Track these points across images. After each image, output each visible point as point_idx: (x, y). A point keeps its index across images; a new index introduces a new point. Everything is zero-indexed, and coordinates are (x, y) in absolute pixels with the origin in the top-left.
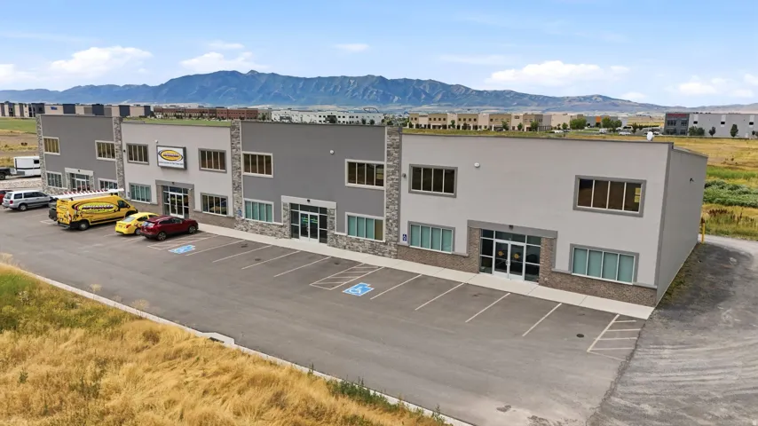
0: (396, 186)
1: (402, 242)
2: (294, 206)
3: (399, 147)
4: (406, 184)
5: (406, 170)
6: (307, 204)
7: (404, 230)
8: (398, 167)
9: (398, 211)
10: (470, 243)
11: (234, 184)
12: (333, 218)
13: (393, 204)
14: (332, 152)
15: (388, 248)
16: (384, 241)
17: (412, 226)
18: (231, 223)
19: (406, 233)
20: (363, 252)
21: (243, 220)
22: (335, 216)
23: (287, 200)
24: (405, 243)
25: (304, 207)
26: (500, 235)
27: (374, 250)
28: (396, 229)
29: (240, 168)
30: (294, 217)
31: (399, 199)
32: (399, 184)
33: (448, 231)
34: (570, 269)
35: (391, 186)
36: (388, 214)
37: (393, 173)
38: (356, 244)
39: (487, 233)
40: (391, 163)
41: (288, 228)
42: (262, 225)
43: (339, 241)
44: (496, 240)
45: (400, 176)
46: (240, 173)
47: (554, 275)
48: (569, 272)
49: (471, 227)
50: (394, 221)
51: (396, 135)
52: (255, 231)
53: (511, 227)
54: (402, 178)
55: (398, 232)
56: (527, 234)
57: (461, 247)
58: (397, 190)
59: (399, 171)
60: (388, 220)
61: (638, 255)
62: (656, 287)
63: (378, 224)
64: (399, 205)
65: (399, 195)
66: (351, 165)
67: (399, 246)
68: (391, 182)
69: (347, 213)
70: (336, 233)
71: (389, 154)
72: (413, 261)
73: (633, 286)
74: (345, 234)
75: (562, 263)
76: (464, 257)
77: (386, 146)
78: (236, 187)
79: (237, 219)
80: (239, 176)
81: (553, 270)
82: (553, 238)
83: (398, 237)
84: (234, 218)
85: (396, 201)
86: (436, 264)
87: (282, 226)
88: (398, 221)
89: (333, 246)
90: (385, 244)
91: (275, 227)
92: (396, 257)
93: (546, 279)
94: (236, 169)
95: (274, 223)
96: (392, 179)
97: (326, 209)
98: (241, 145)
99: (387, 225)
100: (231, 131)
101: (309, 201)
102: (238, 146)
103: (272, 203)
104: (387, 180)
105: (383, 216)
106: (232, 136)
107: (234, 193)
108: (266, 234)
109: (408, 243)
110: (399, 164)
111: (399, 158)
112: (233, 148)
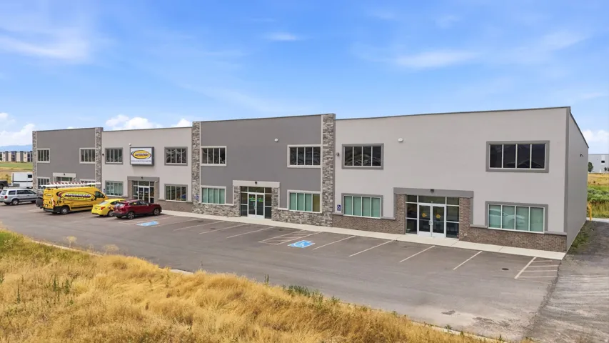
0: (332, 164)
1: (337, 212)
2: (243, 188)
3: (333, 131)
4: (339, 161)
5: (339, 149)
6: (254, 185)
7: (338, 201)
8: (332, 148)
9: (333, 185)
10: (397, 208)
11: (193, 174)
12: (277, 196)
13: (330, 180)
14: (276, 140)
15: (325, 218)
16: (321, 212)
17: (345, 197)
18: (190, 207)
19: (341, 205)
20: (303, 223)
21: (200, 204)
22: (279, 194)
23: (237, 183)
24: (340, 212)
25: (252, 189)
26: (422, 199)
27: (312, 220)
28: (331, 201)
29: (199, 160)
30: (243, 198)
31: (333, 175)
32: (333, 162)
33: (377, 199)
34: (486, 224)
35: (327, 164)
36: (324, 189)
37: (329, 153)
38: (296, 217)
39: (411, 198)
40: (327, 145)
41: (238, 208)
42: (215, 207)
43: (282, 215)
44: (419, 204)
45: (334, 155)
46: (199, 165)
47: (472, 231)
48: (486, 227)
49: (397, 194)
50: (329, 194)
51: (330, 121)
52: (209, 212)
53: (432, 190)
54: (336, 156)
55: (333, 203)
56: (446, 196)
57: (389, 212)
58: (332, 167)
59: (334, 151)
60: (324, 194)
61: (546, 206)
62: (565, 234)
63: (316, 198)
64: (334, 180)
65: (334, 171)
66: (293, 150)
67: (334, 216)
68: (326, 161)
69: (289, 191)
70: (279, 209)
71: (325, 137)
73: (545, 234)
74: (287, 209)
75: (479, 219)
76: (392, 220)
77: (322, 131)
78: (195, 177)
79: (194, 203)
80: (198, 167)
81: (471, 225)
82: (469, 198)
83: (333, 207)
84: (192, 203)
85: (331, 177)
86: (366, 229)
87: (232, 207)
88: (333, 194)
89: (277, 220)
90: (322, 214)
91: (227, 208)
92: (332, 226)
93: (466, 234)
94: (195, 161)
95: (226, 204)
96: (328, 158)
97: (271, 188)
98: (200, 142)
99: (323, 198)
100: (192, 130)
101: (256, 183)
102: (198, 142)
103: (225, 188)
104: (323, 159)
105: (320, 190)
106: (193, 134)
107: (192, 182)
108: (219, 215)
109: (342, 212)
110: (333, 145)
111: (334, 140)
112: (193, 144)
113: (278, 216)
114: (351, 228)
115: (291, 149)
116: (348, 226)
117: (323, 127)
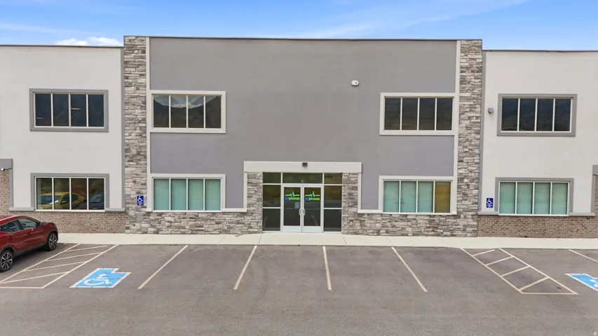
0: (477, 128)
1: (485, 210)
2: (268, 177)
3: (481, 70)
4: (492, 124)
5: (492, 102)
6: (301, 170)
7: (489, 190)
8: (479, 99)
9: (480, 164)
11: (127, 150)
12: (356, 188)
14: (354, 83)
15: (461, 222)
16: (453, 212)
17: (503, 183)
18: (120, 220)
19: (494, 197)
20: (414, 235)
21: (149, 213)
22: (359, 185)
23: (258, 167)
24: (491, 211)
25: (290, 177)
27: (435, 228)
28: (475, 192)
29: (144, 120)
30: (270, 195)
31: (480, 147)
32: (480, 125)
33: (561, 186)
35: (467, 128)
36: (461, 171)
38: (400, 224)
40: (468, 94)
41: (259, 217)
42: (196, 217)
43: (368, 223)
45: (482, 112)
46: (144, 130)
50: (472, 181)
51: (476, 52)
52: (181, 230)
54: (487, 115)
55: (479, 196)
57: (582, 205)
58: (478, 133)
59: (482, 105)
60: (460, 180)
63: (443, 190)
64: (480, 155)
65: (481, 140)
66: (392, 103)
67: (479, 217)
68: (467, 122)
69: (383, 178)
70: (360, 211)
71: (464, 81)
72: (504, 235)
74: (380, 211)
76: (588, 218)
77: (458, 70)
78: (132, 155)
79: (132, 213)
80: (142, 135)
83: (478, 203)
84: (123, 214)
85: (473, 151)
86: (544, 234)
87: (243, 214)
88: (478, 180)
89: (356, 233)
90: (456, 216)
91: (228, 218)
92: (476, 234)
94: (127, 121)
95: (224, 210)
96: (470, 118)
97: (340, 175)
98: (147, 80)
99: (459, 187)
100: (124, 54)
101: (305, 165)
102: (141, 80)
103: (222, 177)
104: (460, 119)
105: (452, 175)
106: (125, 64)
107: (124, 166)
108: (206, 232)
109: (496, 210)
110: (481, 95)
111: (482, 85)
112: (126, 85)
113: (358, 224)
114: (512, 235)
115: (388, 100)
116: (507, 232)
117: (460, 60)
